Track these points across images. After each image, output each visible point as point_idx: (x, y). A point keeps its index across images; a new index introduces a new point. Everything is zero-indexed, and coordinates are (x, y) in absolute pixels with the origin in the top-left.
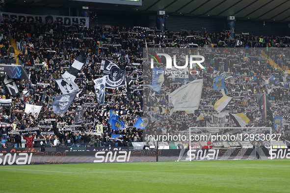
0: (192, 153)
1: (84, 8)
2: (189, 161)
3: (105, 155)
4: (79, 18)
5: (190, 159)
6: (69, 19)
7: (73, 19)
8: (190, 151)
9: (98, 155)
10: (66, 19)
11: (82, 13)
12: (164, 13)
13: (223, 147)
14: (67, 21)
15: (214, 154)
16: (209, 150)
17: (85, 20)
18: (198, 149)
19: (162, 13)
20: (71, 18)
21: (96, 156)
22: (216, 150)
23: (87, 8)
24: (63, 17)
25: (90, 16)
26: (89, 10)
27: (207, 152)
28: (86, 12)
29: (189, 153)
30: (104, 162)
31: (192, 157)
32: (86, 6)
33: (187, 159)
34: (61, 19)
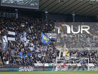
0: (58, 68)
1: (16, 10)
2: (56, 71)
3: (23, 68)
4: (14, 14)
5: (57, 70)
6: (10, 14)
7: (12, 14)
8: (57, 67)
9: (21, 68)
10: (8, 14)
11: (15, 12)
12: (47, 12)
13: (70, 65)
14: (9, 15)
15: (66, 69)
16: (64, 67)
17: (16, 15)
18: (60, 66)
19: (46, 12)
20: (11, 14)
21: (20, 69)
22: (67, 67)
23: (17, 10)
24: (8, 13)
25: (18, 13)
26: (18, 11)
27: (64, 68)
28: (17, 12)
29: (57, 68)
30: (23, 71)
31: (58, 69)
32: (16, 9)
33: (56, 70)
34: (7, 14)
